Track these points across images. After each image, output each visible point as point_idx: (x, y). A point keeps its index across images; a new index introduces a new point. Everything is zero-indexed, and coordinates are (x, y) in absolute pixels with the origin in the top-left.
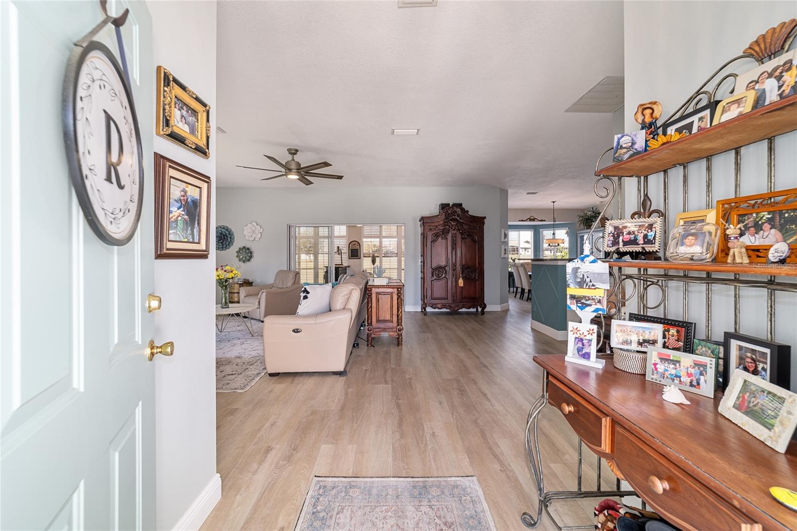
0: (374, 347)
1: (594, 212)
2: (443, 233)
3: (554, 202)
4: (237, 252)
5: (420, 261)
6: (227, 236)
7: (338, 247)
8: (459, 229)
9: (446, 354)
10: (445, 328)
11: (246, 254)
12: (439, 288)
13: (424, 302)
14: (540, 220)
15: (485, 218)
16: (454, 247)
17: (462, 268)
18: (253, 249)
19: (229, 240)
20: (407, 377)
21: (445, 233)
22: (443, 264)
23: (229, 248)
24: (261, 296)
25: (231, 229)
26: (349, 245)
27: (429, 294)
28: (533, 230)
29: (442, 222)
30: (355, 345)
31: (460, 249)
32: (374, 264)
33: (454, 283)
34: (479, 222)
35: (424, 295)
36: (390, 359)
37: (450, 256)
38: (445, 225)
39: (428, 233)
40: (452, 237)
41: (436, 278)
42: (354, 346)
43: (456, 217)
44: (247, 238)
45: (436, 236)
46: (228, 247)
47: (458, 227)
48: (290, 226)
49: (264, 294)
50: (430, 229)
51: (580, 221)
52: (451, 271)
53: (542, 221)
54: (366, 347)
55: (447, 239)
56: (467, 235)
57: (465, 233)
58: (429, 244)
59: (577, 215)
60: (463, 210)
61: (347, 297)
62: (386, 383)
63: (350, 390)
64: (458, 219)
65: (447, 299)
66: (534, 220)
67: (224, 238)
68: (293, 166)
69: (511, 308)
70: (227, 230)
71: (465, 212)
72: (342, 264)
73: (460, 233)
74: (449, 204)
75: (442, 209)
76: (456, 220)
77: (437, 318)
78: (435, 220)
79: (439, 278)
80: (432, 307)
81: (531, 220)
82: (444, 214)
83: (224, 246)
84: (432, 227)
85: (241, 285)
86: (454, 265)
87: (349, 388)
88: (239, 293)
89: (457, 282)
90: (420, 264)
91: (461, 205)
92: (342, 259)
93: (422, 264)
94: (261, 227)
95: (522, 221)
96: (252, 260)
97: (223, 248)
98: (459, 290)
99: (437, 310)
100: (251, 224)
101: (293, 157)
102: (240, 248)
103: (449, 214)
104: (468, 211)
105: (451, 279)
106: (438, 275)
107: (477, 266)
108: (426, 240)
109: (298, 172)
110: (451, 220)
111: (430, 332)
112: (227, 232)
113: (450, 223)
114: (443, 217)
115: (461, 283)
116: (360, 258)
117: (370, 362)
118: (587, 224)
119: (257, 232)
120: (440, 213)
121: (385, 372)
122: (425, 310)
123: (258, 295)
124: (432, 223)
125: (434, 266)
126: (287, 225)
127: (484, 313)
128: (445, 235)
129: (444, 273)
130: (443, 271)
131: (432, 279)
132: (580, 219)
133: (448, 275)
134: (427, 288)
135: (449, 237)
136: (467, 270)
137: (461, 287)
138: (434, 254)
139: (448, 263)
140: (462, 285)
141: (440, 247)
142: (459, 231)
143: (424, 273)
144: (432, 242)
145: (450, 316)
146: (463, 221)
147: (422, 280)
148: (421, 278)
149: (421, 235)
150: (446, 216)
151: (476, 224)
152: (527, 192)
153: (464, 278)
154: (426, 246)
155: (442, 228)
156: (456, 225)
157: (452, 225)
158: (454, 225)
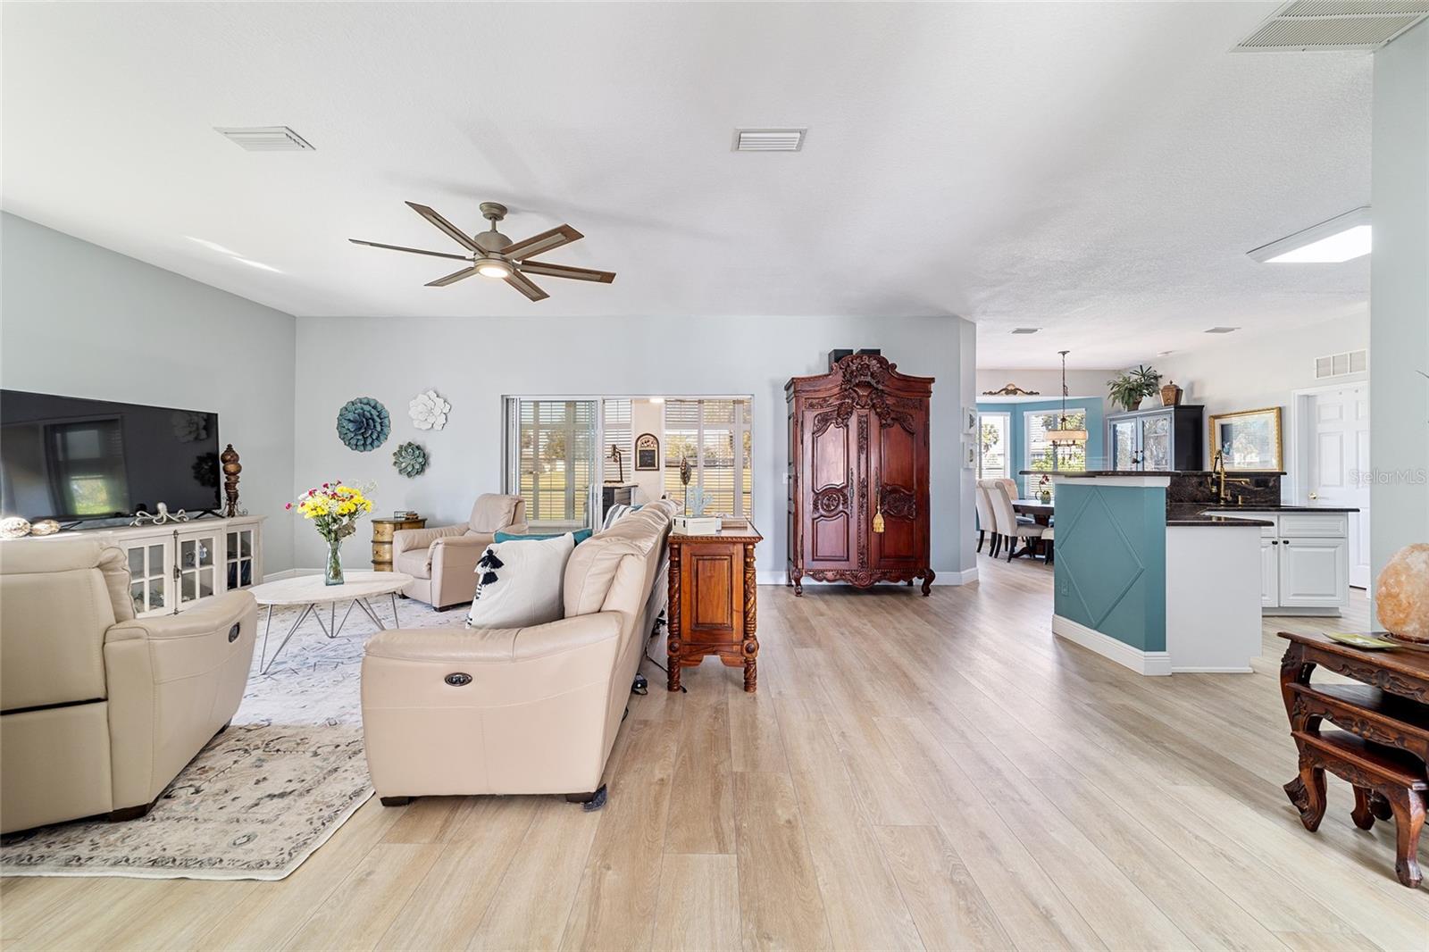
0: (685, 691)
1: (1143, 375)
2: (839, 415)
3: (1064, 353)
4: (395, 454)
5: (785, 475)
6: (373, 420)
7: (614, 447)
8: (874, 406)
9: (875, 719)
10: (850, 633)
11: (415, 459)
12: (831, 535)
13: (797, 567)
14: (1027, 393)
15: (932, 380)
16: (863, 446)
17: (881, 492)
18: (429, 448)
19: (379, 429)
20: (783, 815)
21: (842, 415)
22: (838, 481)
23: (378, 446)
24: (433, 553)
25: (383, 406)
26: (637, 442)
27: (807, 548)
28: (1009, 413)
29: (836, 390)
30: (639, 687)
31: (877, 450)
32: (685, 483)
33: (863, 526)
34: (921, 387)
35: (795, 551)
36: (728, 739)
37: (853, 465)
38: (845, 397)
39: (807, 412)
40: (860, 422)
41: (823, 513)
42: (634, 690)
43: (869, 379)
44: (416, 424)
45: (823, 419)
46: (376, 443)
47: (872, 400)
48: (507, 400)
49: (440, 547)
50: (812, 406)
51: (1113, 393)
52: (856, 498)
53: (1032, 393)
54: (666, 692)
55: (847, 426)
56: (892, 419)
57: (888, 413)
58: (808, 437)
59: (1105, 382)
60: (883, 362)
61: (608, 576)
62: (722, 849)
63: (611, 876)
64: (873, 382)
65: (848, 560)
66: (1014, 392)
67: (368, 424)
68: (494, 245)
69: (981, 578)
70: (374, 407)
71: (888, 367)
72: (622, 481)
73: (877, 413)
74: (852, 351)
75: (837, 361)
76: (868, 385)
77: (826, 602)
78: (822, 385)
79: (831, 513)
80: (813, 576)
81: (1008, 392)
82: (841, 373)
83: (369, 441)
84: (814, 401)
85: (398, 525)
86: (864, 485)
87: (609, 868)
88: (391, 543)
89: (870, 522)
90: (785, 481)
91: (878, 352)
92: (621, 471)
93: (791, 481)
94: (445, 402)
95: (991, 393)
96: (428, 471)
97: (364, 445)
98: (874, 540)
99: (825, 583)
100: (425, 394)
101: (494, 225)
102: (401, 447)
103: (852, 372)
104: (894, 367)
105: (855, 517)
106: (828, 506)
107: (915, 487)
108: (802, 431)
109: (506, 260)
110: (857, 385)
111: (819, 644)
112: (375, 413)
113: (855, 391)
114: (839, 378)
115: (879, 524)
116: (658, 470)
117: (675, 749)
118: (1131, 400)
119: (437, 411)
120: (831, 369)
121: (717, 793)
122: (798, 583)
123: (428, 548)
124: (815, 391)
125: (820, 487)
126: (502, 396)
127: (929, 591)
128: (843, 420)
129: (842, 502)
130: (839, 498)
131: (816, 516)
132: (1114, 390)
133: (850, 508)
134: (802, 536)
135: (853, 422)
136: (893, 495)
137: (880, 534)
138: (819, 461)
139: (850, 481)
140: (882, 530)
141: (831, 444)
142: (875, 410)
143: (796, 503)
144: (813, 434)
145: (853, 598)
146: (884, 388)
147: (792, 517)
148: (789, 513)
149: (789, 418)
150: (844, 376)
151: (911, 394)
152: (1014, 329)
153: (885, 515)
154: (802, 443)
155: (837, 403)
156: (868, 396)
157: (859, 396)
158: (863, 396)
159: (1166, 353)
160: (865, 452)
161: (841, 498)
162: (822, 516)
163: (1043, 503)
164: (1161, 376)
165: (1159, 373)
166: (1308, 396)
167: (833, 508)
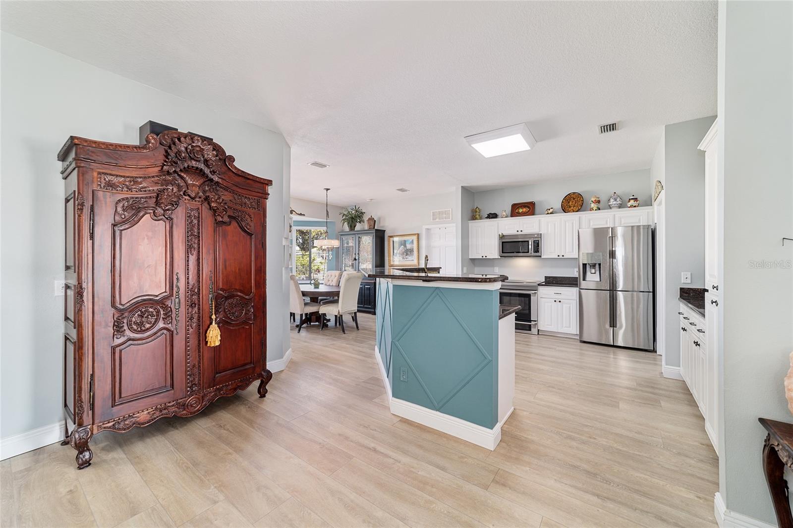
1: (356, 211)
2: (157, 203)
3: (327, 190)
8: (207, 200)
12: (145, 363)
14: (298, 214)
15: (270, 182)
16: (193, 246)
17: (217, 298)
21: (162, 204)
22: (156, 287)
27: (103, 388)
29: (154, 171)
31: (211, 251)
33: (193, 342)
34: (256, 189)
38: (167, 183)
39: (100, 194)
40: (188, 217)
41: (132, 335)
43: (202, 166)
45: (131, 207)
47: (204, 192)
50: (110, 185)
51: (344, 219)
52: (183, 309)
53: (301, 214)
55: (171, 220)
56: (229, 217)
57: (224, 210)
58: (103, 231)
60: (219, 151)
64: (207, 171)
65: (172, 389)
66: (291, 212)
71: (226, 160)
73: (211, 208)
74: (176, 129)
76: (200, 172)
78: (130, 161)
79: (144, 334)
82: (162, 149)
86: (194, 292)
89: (201, 336)
91: (213, 140)
93: (70, 293)
98: (207, 355)
103: (179, 152)
104: (232, 159)
106: (141, 324)
107: (254, 290)
108: (94, 219)
110: (185, 170)
113: (182, 178)
114: (158, 155)
115: (214, 336)
118: (352, 224)
120: (145, 143)
124: (116, 166)
125: (127, 297)
128: (164, 211)
129: (162, 316)
130: (158, 312)
131: (118, 342)
132: (344, 217)
133: (174, 322)
134: (92, 376)
135: (179, 215)
136: (230, 301)
137: (215, 348)
138: (124, 263)
139: (175, 289)
140: (218, 343)
141: (146, 240)
142: (209, 204)
143: (78, 326)
144: (114, 225)
145: (179, 435)
146: (220, 180)
147: (71, 348)
148: (66, 339)
149: (67, 201)
150: (167, 155)
151: (248, 192)
152: (313, 161)
153: (222, 325)
154: (92, 237)
155: (155, 188)
156: (199, 187)
157: (187, 185)
158: (193, 185)
159: (371, 200)
160: (195, 253)
161: (162, 312)
162: (130, 339)
163: (315, 288)
164: (364, 213)
165: (363, 211)
166: (428, 229)
167: (148, 326)
